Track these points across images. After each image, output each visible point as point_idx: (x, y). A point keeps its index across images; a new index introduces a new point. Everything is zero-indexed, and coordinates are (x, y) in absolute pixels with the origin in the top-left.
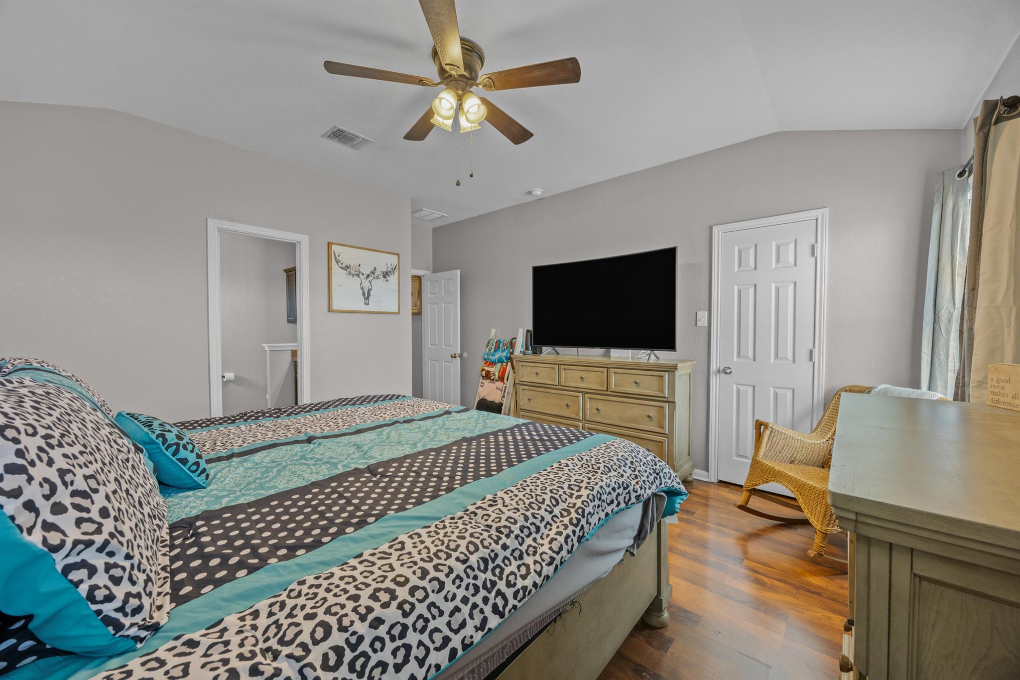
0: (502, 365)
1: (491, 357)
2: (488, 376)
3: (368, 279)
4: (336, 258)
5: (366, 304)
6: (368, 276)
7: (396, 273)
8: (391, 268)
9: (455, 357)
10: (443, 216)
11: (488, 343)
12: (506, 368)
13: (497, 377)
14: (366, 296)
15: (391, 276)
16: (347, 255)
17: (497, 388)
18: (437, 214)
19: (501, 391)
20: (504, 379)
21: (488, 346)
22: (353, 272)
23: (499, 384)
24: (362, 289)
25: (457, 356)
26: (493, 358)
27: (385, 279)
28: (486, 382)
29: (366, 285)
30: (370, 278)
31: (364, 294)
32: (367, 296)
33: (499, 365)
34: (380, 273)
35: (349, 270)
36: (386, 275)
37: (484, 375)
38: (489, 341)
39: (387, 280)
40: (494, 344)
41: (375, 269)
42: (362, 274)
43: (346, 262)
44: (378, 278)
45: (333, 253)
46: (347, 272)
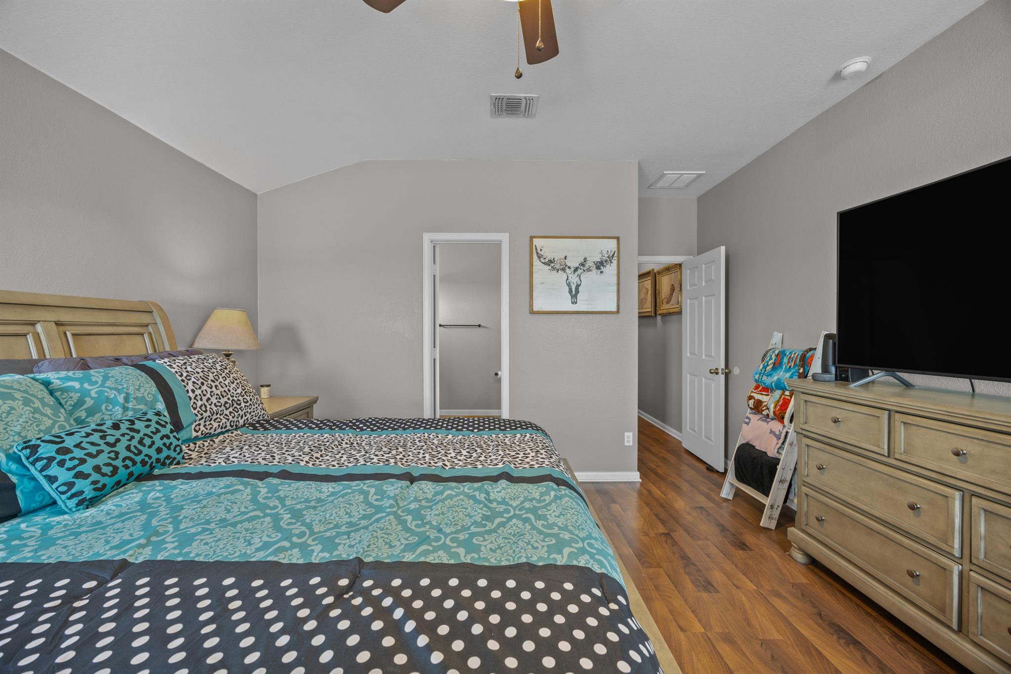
0: (783, 394)
1: (764, 378)
2: (758, 407)
3: (576, 273)
4: (537, 253)
5: (572, 303)
6: (576, 269)
7: (615, 262)
8: (607, 256)
9: (717, 373)
10: (700, 175)
11: (765, 355)
12: (790, 401)
13: (771, 414)
14: (574, 293)
15: (608, 266)
16: (549, 247)
17: (771, 432)
18: (689, 174)
19: (778, 438)
20: (783, 418)
21: (763, 360)
22: (558, 266)
23: (776, 426)
24: (569, 285)
25: (720, 371)
26: (768, 381)
27: (599, 271)
28: (755, 418)
29: (574, 279)
30: (579, 271)
31: (570, 291)
32: (574, 295)
33: (778, 393)
34: (591, 264)
35: (553, 265)
36: (600, 265)
37: (751, 405)
38: (767, 352)
39: (602, 272)
40: (774, 357)
41: (585, 260)
42: (569, 268)
43: (549, 256)
44: (589, 270)
45: (534, 248)
46: (550, 268)
